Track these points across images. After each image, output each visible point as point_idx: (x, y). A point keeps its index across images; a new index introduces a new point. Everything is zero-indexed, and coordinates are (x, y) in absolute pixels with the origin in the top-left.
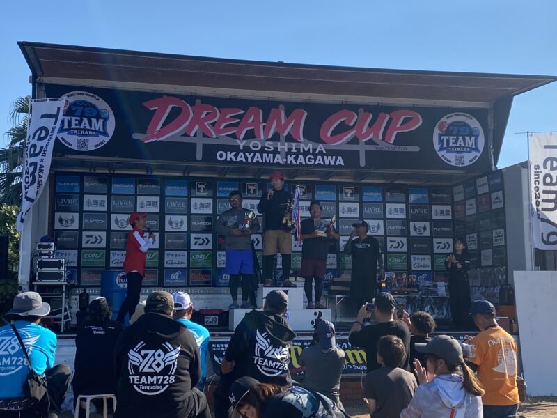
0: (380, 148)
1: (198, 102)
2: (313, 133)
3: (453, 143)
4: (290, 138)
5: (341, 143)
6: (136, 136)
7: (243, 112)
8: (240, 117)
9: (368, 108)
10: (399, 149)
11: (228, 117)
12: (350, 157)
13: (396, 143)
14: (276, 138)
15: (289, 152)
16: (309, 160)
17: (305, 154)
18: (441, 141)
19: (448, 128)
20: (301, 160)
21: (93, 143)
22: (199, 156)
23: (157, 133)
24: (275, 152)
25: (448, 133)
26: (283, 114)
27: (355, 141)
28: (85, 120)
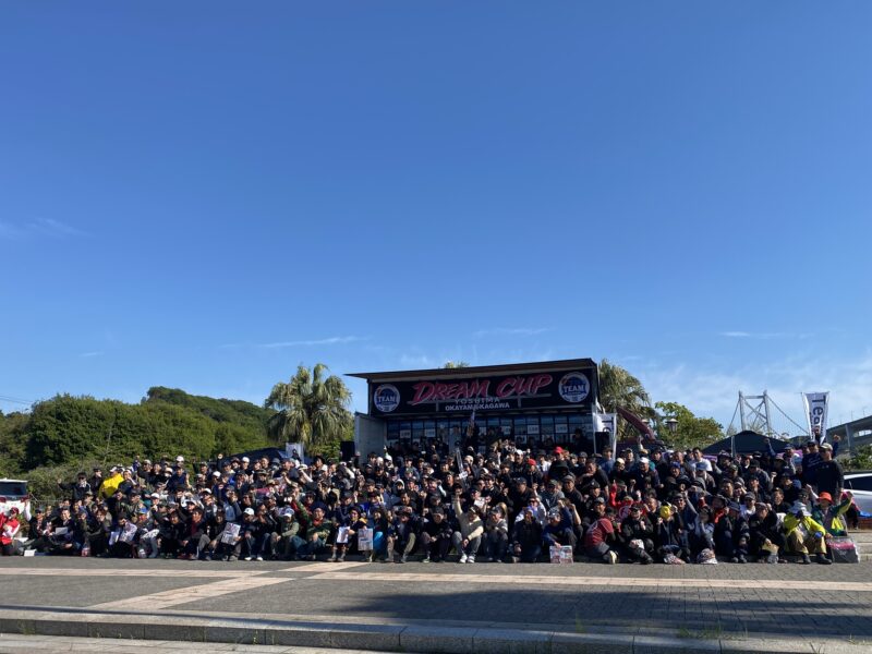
0: (529, 397)
1: (437, 383)
2: (493, 392)
3: (571, 390)
4: (481, 396)
5: (508, 395)
6: (409, 402)
7: (458, 385)
8: (457, 388)
9: (522, 376)
10: (539, 396)
11: (451, 388)
12: (513, 403)
13: (538, 392)
14: (474, 396)
15: (481, 403)
16: (491, 406)
17: (489, 403)
18: (563, 389)
19: (567, 381)
20: (487, 406)
21: (391, 407)
22: (437, 409)
23: (420, 400)
24: (474, 403)
25: (568, 384)
26: (477, 384)
27: (515, 394)
28: (388, 397)
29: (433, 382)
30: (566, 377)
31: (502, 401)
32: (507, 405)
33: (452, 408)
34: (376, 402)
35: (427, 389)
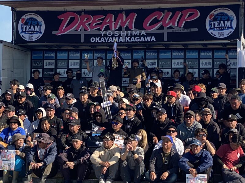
0: (176, 31)
1: (83, 13)
2: (139, 25)
3: (218, 25)
4: (127, 29)
5: (154, 29)
6: (54, 33)
7: (104, 17)
8: (103, 19)
9: (169, 10)
10: (186, 30)
11: (97, 20)
12: (159, 37)
13: (185, 27)
14: (120, 29)
17: (135, 36)
18: (210, 25)
19: (215, 17)
20: (133, 39)
21: (36, 37)
22: (82, 41)
23: (65, 30)
25: (215, 20)
26: (124, 16)
27: (162, 28)
28: (32, 26)
29: (79, 13)
30: (214, 13)
31: (148, 35)
32: (153, 39)
33: (97, 39)
34: (20, 31)
35: (72, 20)
